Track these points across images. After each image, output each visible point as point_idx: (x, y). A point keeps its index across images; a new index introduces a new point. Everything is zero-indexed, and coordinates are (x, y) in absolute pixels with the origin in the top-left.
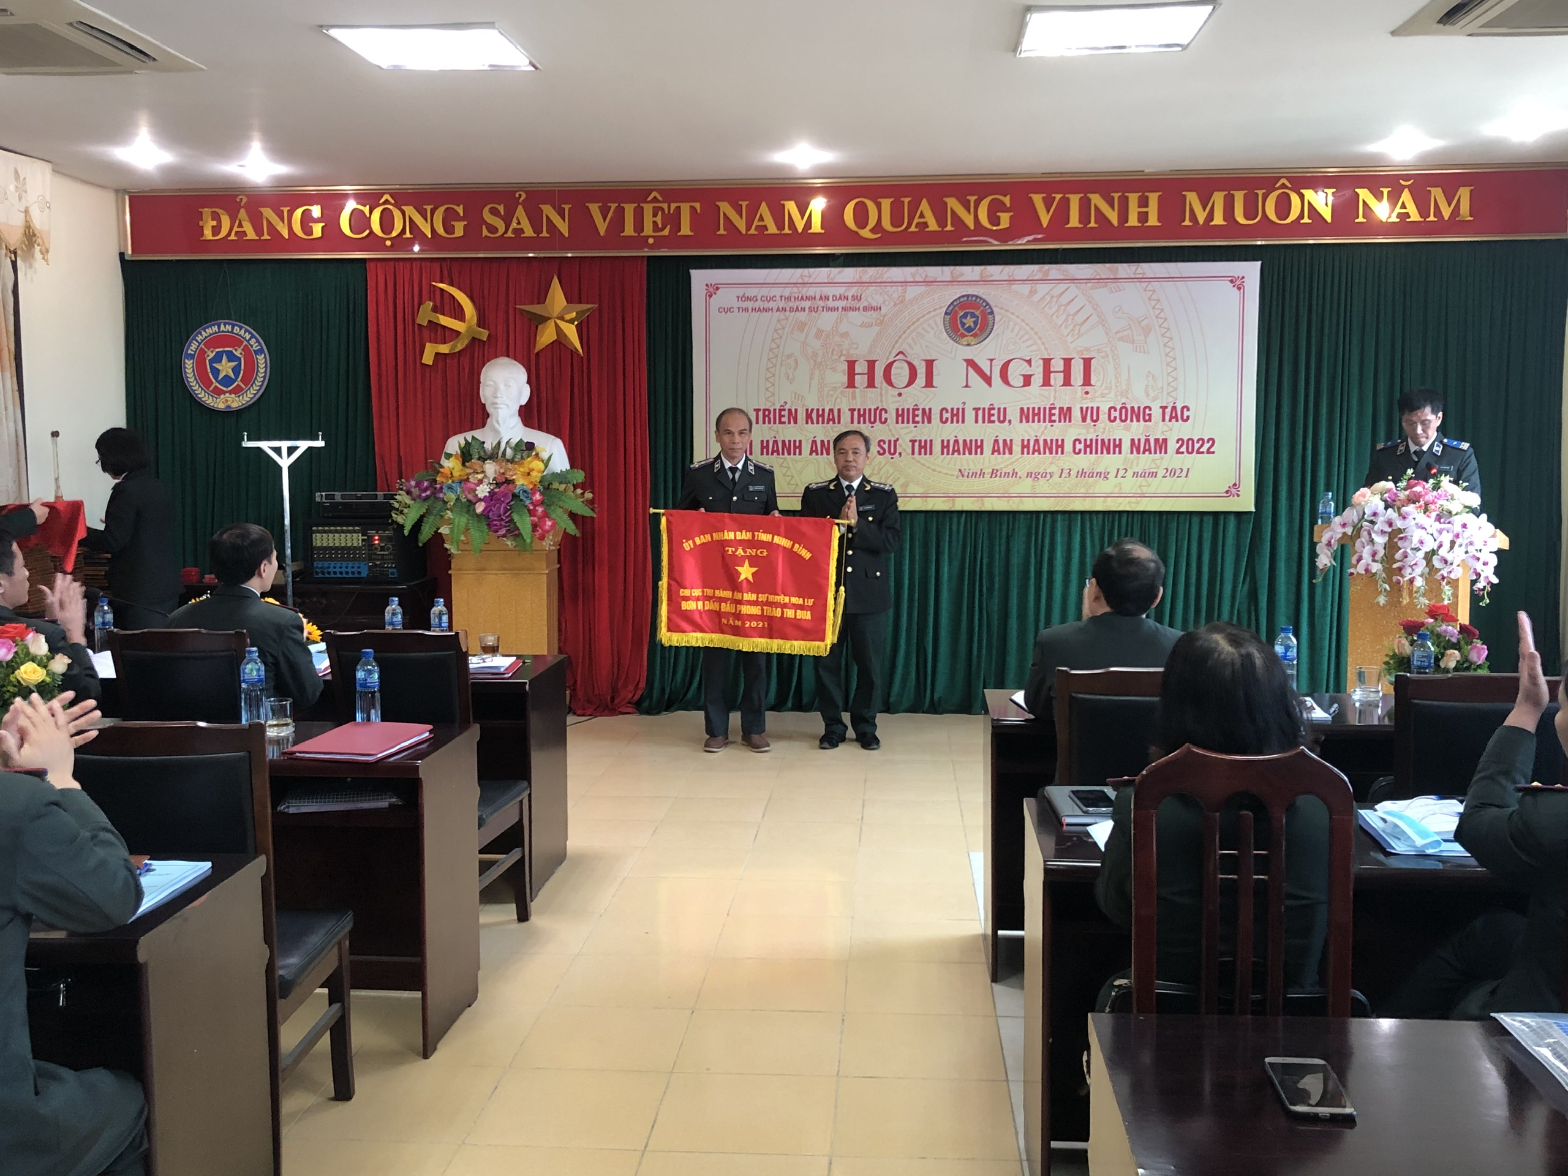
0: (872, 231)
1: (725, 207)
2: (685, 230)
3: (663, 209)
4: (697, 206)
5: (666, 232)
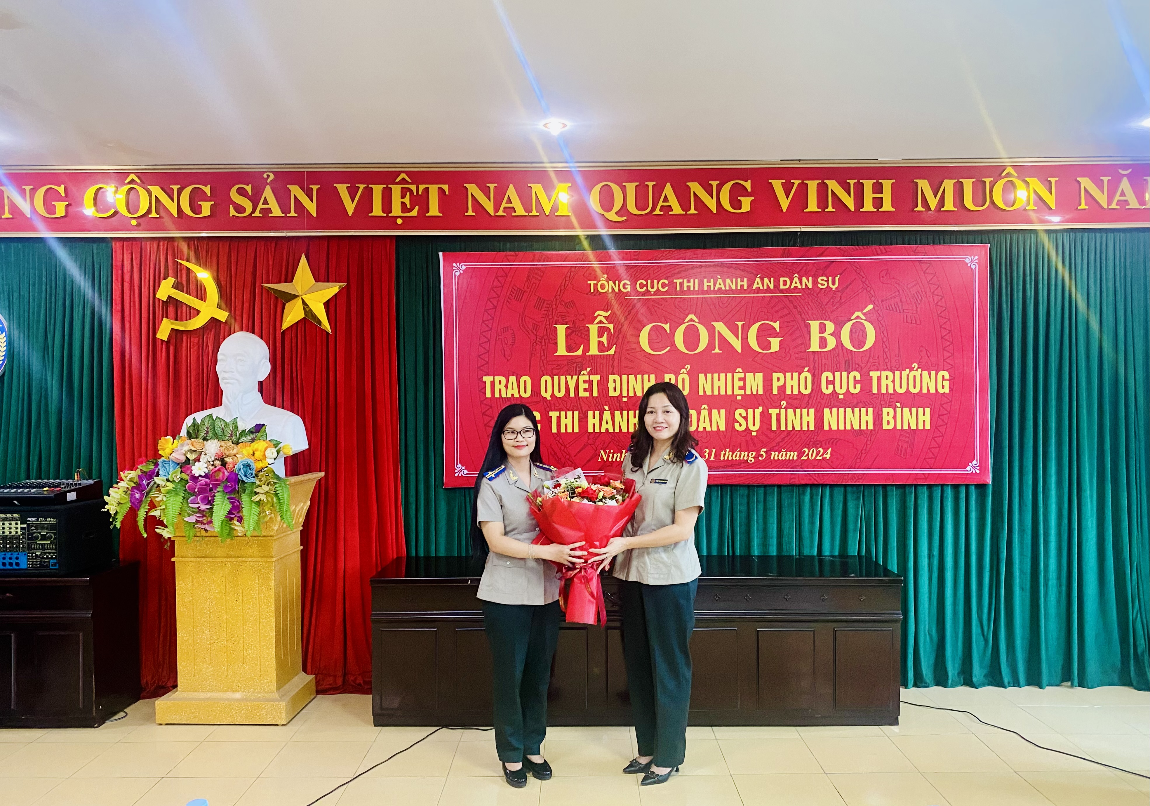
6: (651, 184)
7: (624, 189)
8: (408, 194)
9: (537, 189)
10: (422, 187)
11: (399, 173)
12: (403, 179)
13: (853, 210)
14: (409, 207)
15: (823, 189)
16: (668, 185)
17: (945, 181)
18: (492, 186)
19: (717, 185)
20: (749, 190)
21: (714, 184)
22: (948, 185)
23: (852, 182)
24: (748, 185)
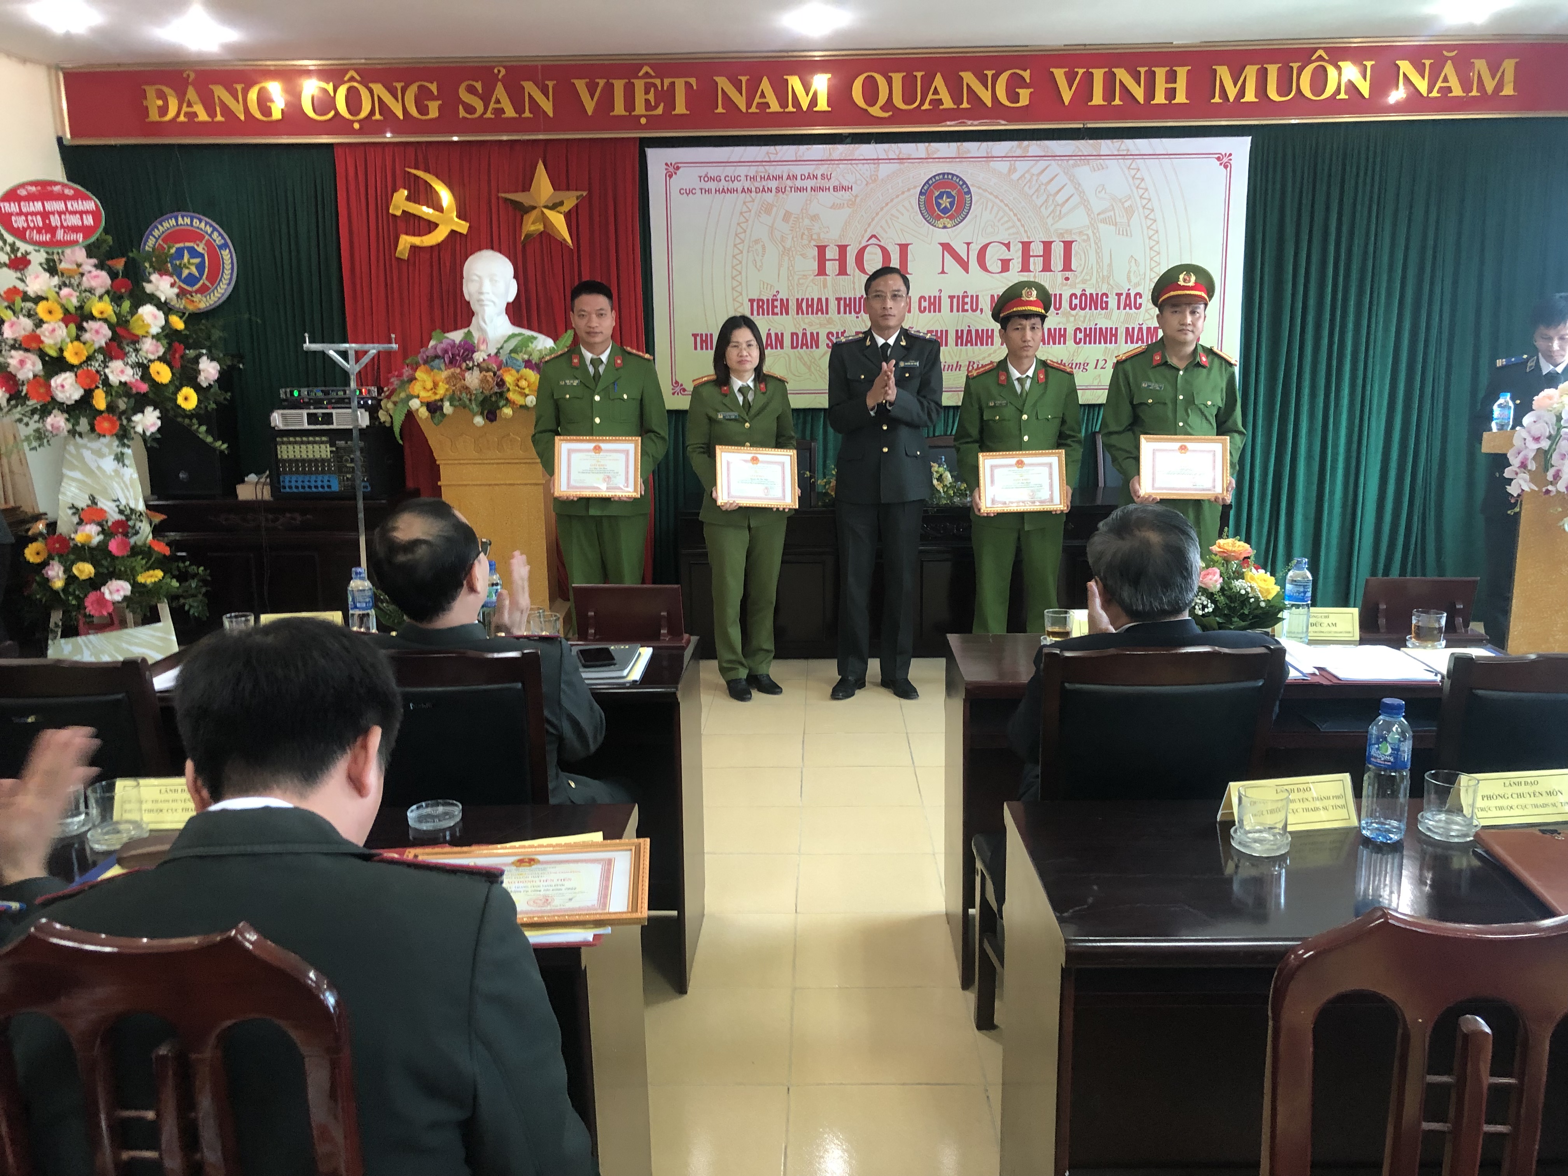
0: (882, 108)
1: (723, 82)
2: (681, 108)
3: (655, 86)
4: (693, 81)
5: (659, 111)
6: (919, 75)
7: (890, 81)
8: (652, 90)
9: (795, 82)
10: (667, 82)
11: (641, 67)
12: (647, 73)
13: (1142, 102)
14: (653, 104)
15: (1110, 80)
16: (939, 75)
17: (1248, 67)
18: (744, 79)
19: (993, 75)
20: (1028, 81)
21: (990, 73)
22: (1251, 73)
23: (1142, 70)
24: (1026, 75)
